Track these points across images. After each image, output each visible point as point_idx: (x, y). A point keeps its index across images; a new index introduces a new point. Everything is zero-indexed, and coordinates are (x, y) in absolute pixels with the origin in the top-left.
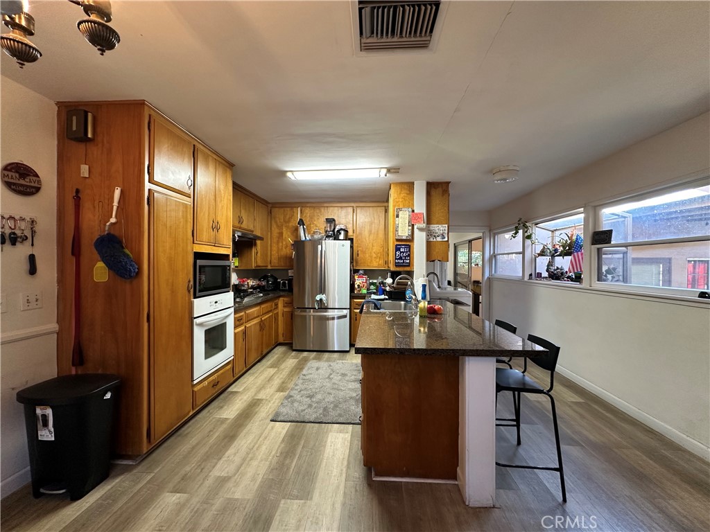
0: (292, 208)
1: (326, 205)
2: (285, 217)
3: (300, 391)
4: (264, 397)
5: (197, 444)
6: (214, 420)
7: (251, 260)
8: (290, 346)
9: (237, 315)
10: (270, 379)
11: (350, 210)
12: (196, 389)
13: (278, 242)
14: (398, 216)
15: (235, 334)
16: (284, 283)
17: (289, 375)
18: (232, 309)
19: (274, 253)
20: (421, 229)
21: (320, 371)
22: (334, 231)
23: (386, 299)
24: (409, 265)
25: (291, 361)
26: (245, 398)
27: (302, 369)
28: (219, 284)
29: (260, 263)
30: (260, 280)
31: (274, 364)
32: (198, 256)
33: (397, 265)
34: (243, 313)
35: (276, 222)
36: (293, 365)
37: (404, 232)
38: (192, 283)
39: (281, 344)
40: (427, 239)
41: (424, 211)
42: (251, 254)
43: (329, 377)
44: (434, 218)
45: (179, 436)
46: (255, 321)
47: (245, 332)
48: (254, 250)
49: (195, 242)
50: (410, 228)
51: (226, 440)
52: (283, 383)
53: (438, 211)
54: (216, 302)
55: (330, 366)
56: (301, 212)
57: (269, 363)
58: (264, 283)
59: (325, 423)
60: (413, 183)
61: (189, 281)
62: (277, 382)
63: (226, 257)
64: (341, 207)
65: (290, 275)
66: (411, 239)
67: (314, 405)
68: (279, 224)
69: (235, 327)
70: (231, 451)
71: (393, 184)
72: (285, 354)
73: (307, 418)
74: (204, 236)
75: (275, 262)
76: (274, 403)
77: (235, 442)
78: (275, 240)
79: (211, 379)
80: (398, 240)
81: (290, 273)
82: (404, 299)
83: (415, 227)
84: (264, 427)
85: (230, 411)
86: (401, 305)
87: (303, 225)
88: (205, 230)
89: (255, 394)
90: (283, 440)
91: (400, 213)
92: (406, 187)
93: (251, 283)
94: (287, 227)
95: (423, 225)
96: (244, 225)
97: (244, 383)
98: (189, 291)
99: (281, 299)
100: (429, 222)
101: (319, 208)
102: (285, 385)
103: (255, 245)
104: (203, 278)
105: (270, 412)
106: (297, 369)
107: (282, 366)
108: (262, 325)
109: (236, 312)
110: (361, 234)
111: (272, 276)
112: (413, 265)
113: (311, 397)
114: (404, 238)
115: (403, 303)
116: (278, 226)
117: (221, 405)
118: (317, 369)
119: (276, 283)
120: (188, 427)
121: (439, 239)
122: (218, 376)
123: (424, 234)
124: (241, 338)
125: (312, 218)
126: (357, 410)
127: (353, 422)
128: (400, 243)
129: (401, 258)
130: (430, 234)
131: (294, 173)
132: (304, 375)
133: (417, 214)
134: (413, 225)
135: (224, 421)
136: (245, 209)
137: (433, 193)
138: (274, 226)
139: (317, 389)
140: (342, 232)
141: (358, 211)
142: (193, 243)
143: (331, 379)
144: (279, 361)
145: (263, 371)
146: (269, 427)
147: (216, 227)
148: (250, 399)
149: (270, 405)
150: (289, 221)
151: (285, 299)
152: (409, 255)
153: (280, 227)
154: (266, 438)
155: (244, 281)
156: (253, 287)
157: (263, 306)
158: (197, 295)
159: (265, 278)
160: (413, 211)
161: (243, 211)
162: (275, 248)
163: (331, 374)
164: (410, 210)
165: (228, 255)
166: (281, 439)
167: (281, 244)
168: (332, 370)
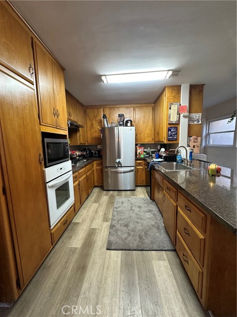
0: (98, 109)
1: (117, 106)
2: (94, 114)
3: (118, 221)
4: (96, 227)
5: (58, 278)
6: (67, 250)
7: (77, 140)
8: (102, 187)
9: (74, 175)
10: (96, 212)
11: (132, 109)
12: (53, 232)
13: (91, 130)
14: (170, 109)
15: (74, 187)
16: (95, 153)
17: (107, 208)
18: (71, 172)
19: (89, 135)
20: (185, 117)
21: (124, 204)
22: (123, 121)
23: (163, 161)
24: (176, 140)
25: (105, 198)
26: (85, 228)
27: (113, 203)
28: (62, 155)
29: (82, 142)
30: (82, 151)
31: (96, 200)
32: (45, 135)
33: (169, 140)
34: (77, 173)
35: (89, 117)
36: (107, 201)
37: (174, 119)
38: (42, 156)
39: (96, 187)
40: (189, 123)
41: (187, 105)
42: (77, 136)
43: (131, 209)
44: (193, 109)
45: (44, 268)
46: (84, 177)
47: (79, 184)
48: (78, 134)
49: (42, 124)
50: (178, 116)
51: (79, 272)
52: (105, 214)
53: (195, 104)
54: (61, 169)
55: (129, 200)
56: (103, 111)
57: (93, 199)
58: (85, 153)
59: (145, 250)
60: (180, 86)
61: (40, 155)
62: (101, 213)
63: (64, 137)
64: (127, 107)
65: (98, 148)
66: (178, 123)
67: (132, 233)
68: (91, 119)
69: (74, 182)
70: (85, 285)
71: (168, 87)
72: (100, 192)
73: (131, 246)
74: (48, 120)
75: (90, 140)
76: (104, 232)
77: (87, 275)
78: (89, 128)
79: (62, 220)
80: (169, 124)
81: (99, 147)
82: (175, 160)
83: (182, 115)
84: (104, 256)
85: (77, 241)
86: (173, 165)
87: (106, 118)
88: (48, 115)
89: (90, 225)
90: (121, 271)
91: (172, 106)
92: (176, 88)
93: (78, 153)
94: (96, 120)
95: (187, 114)
96: (72, 118)
97: (81, 215)
98: (41, 163)
99: (95, 162)
100: (190, 112)
101: (114, 108)
102: (106, 216)
103: (79, 130)
104: (50, 151)
105: (104, 241)
106: (110, 203)
107: (101, 202)
108: (87, 178)
109: (73, 173)
110: (138, 123)
111: (88, 149)
112: (179, 140)
113: (126, 226)
114: (174, 122)
115: (175, 163)
116: (90, 120)
117: (70, 235)
118: (122, 203)
119: (91, 153)
120: (50, 259)
121: (196, 123)
122: (66, 217)
123: (187, 120)
124: (77, 189)
125: (110, 114)
126: (162, 238)
127: (164, 249)
128: (171, 126)
129: (171, 136)
130: (190, 119)
131: (107, 77)
132: (116, 208)
133: (182, 107)
134: (180, 114)
135: (74, 250)
136: (72, 108)
137: (193, 92)
138: (88, 120)
139: (128, 219)
140: (129, 122)
141: (137, 109)
142: (40, 124)
143: (133, 210)
144: (98, 198)
145: (90, 206)
146: (107, 256)
147: (56, 114)
148: (88, 229)
149: (102, 233)
150: (96, 117)
151: (97, 162)
152: (176, 134)
153: (91, 120)
154: (108, 268)
155: (73, 153)
156: (79, 156)
157: (87, 167)
158: (47, 165)
159: (85, 150)
160: (180, 105)
161: (71, 109)
162: (89, 133)
163: (132, 207)
164: (179, 104)
165: (66, 136)
166: (119, 269)
167: (92, 130)
168: (131, 203)
